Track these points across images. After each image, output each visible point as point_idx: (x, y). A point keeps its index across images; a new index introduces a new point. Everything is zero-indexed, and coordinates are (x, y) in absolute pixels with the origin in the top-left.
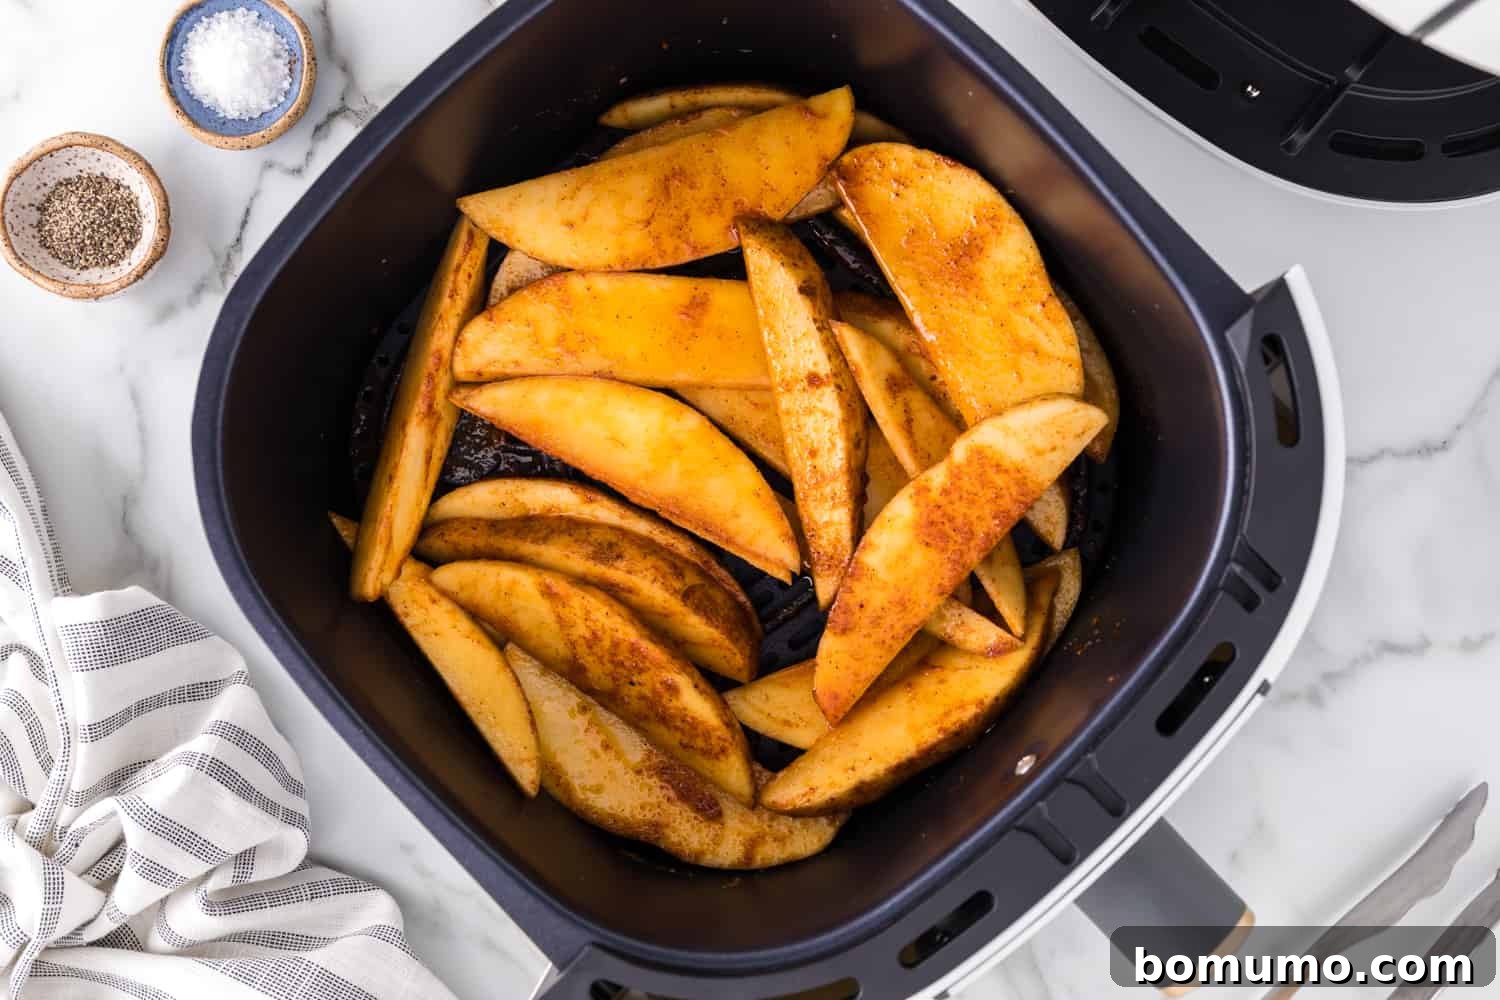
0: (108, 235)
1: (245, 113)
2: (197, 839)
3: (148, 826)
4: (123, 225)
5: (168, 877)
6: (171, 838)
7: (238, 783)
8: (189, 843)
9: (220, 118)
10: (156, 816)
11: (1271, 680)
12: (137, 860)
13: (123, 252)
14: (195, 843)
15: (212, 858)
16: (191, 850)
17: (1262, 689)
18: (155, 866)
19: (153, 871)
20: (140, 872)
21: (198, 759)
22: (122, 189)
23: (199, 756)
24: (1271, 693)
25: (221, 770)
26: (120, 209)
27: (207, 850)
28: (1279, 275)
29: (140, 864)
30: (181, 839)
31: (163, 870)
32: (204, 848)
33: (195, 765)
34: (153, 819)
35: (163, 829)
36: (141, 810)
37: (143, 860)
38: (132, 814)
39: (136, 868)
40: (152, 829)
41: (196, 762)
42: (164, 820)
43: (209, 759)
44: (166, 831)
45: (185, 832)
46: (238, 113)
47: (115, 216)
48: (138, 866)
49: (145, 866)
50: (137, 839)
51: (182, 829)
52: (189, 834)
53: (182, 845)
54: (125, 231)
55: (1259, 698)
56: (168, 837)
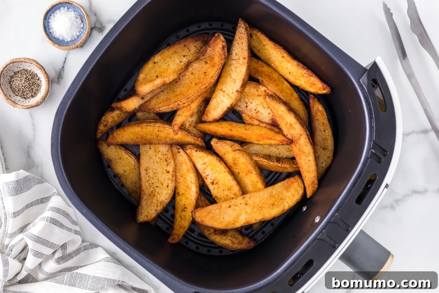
0: (28, 91)
1: (73, 38)
2: (50, 243)
3: (34, 240)
4: (33, 91)
5: (42, 255)
6: (42, 243)
7: (59, 224)
8: (47, 244)
9: (66, 42)
10: (36, 237)
11: (389, 183)
12: (32, 251)
13: (29, 97)
14: (49, 244)
15: (55, 248)
16: (48, 246)
17: (386, 186)
18: (38, 253)
19: (37, 254)
20: (33, 255)
21: (46, 218)
22: (39, 81)
23: (46, 217)
24: (389, 187)
25: (53, 221)
26: (35, 86)
27: (53, 246)
28: (373, 60)
29: (33, 252)
30: (45, 243)
31: (40, 254)
32: (52, 245)
33: (46, 220)
34: (35, 238)
35: (39, 241)
36: (31, 236)
37: (34, 251)
38: (28, 237)
39: (32, 254)
40: (35, 241)
41: (46, 219)
42: (38, 238)
43: (49, 218)
44: (40, 241)
45: (46, 241)
46: (71, 39)
47: (33, 87)
48: (33, 253)
49: (35, 253)
50: (31, 244)
51: (44, 240)
52: (47, 241)
53: (45, 245)
54: (33, 92)
55: (386, 189)
56: (40, 243)
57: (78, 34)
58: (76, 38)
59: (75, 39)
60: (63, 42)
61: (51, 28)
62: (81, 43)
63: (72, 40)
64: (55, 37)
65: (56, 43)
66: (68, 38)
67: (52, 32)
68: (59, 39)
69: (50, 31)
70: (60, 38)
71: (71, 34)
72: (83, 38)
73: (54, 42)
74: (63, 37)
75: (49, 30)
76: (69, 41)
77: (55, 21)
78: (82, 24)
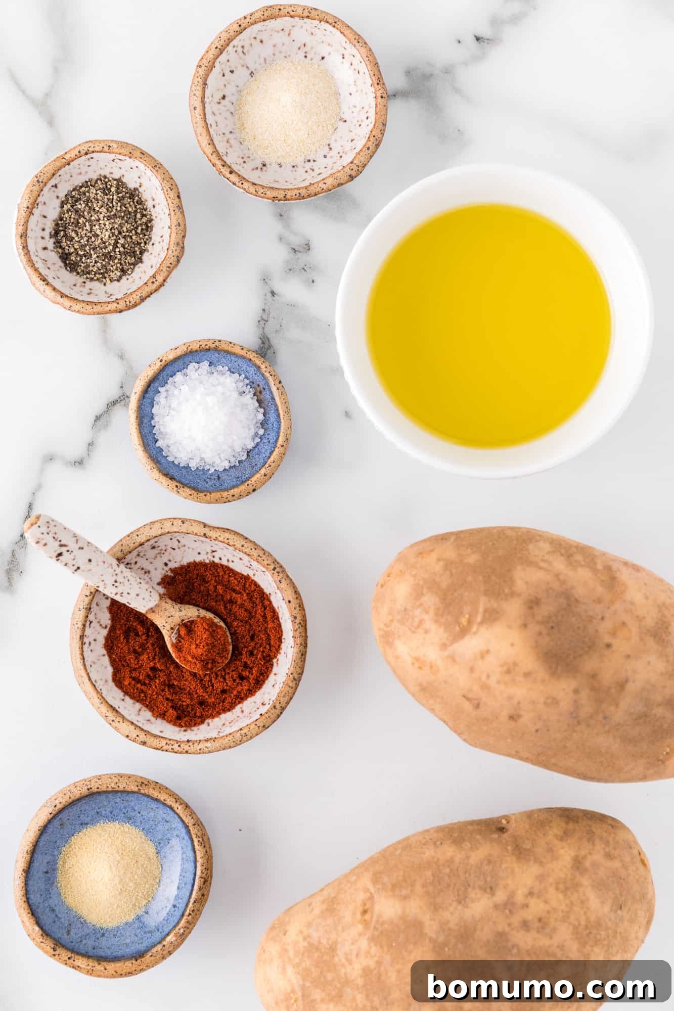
9: (212, 475)
46: (227, 463)
57: (250, 445)
58: (244, 459)
59: (240, 462)
60: (204, 477)
61: (161, 433)
62: (265, 475)
63: (231, 467)
64: (176, 463)
65: (184, 485)
66: (218, 461)
67: (165, 446)
68: (187, 468)
69: (157, 445)
70: (193, 465)
71: (229, 447)
72: (272, 459)
73: (179, 482)
74: (202, 459)
75: (156, 441)
76: (221, 470)
77: (174, 409)
78: (259, 410)
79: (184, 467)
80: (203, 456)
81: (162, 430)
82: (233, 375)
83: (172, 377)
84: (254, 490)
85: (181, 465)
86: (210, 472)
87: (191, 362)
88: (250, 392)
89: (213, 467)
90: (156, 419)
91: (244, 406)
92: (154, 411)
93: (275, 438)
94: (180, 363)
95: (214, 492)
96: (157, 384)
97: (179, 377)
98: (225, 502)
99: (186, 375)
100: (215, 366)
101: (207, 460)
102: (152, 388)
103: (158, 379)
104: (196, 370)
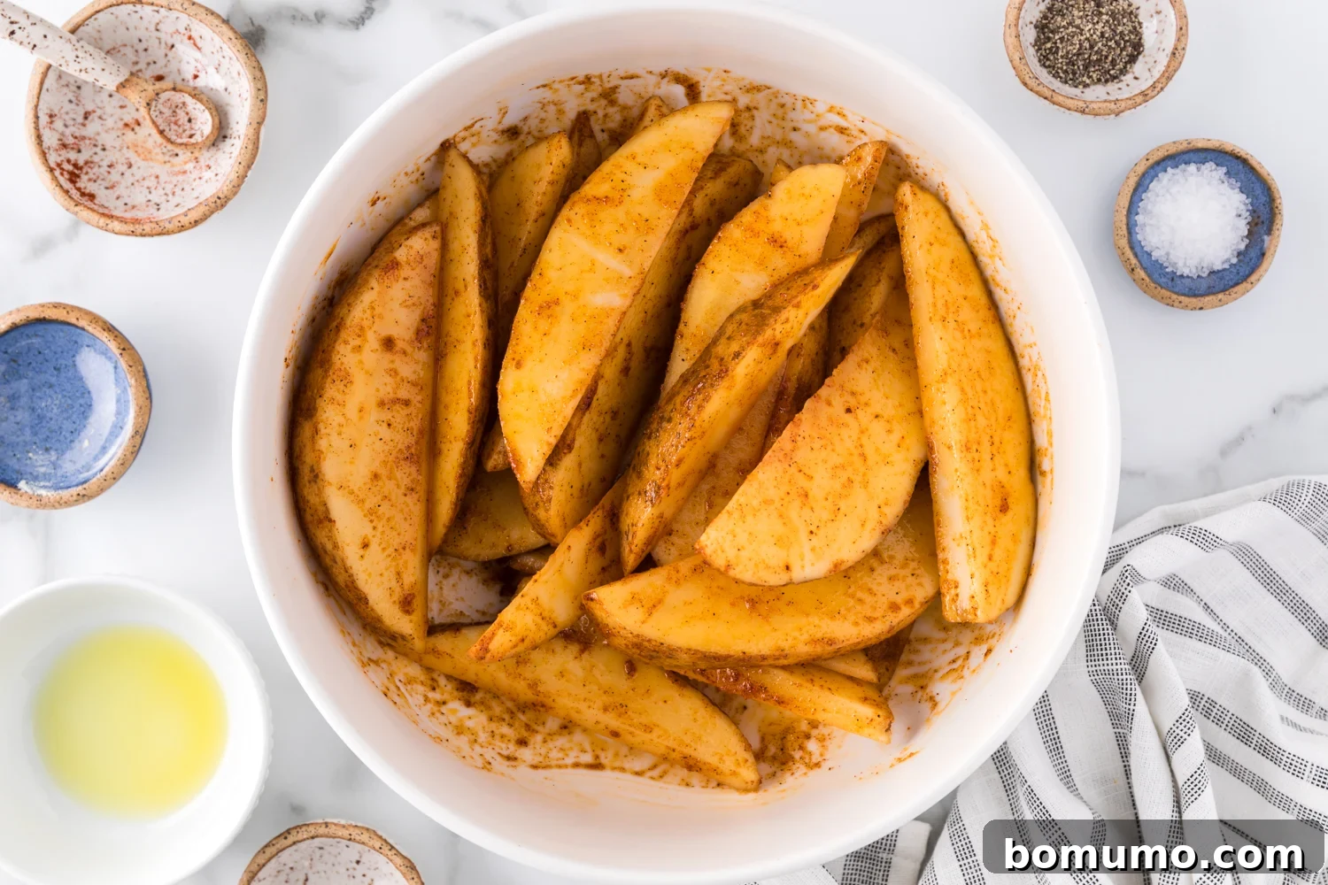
57: (1218, 267)
58: (1204, 276)
59: (1199, 276)
60: (1161, 271)
61: (1143, 210)
63: (1188, 277)
66: (1180, 264)
67: (1140, 222)
68: (1149, 254)
70: (1155, 255)
71: (1199, 258)
74: (1168, 254)
76: (1178, 274)
77: (1171, 194)
78: (1245, 239)
79: (1146, 252)
80: (1171, 251)
81: (1149, 207)
82: (1241, 194)
83: (1186, 164)
84: (1201, 308)
85: (1145, 249)
86: (1167, 270)
87: (1211, 160)
88: (1246, 218)
89: (1173, 266)
90: (1149, 194)
91: (1235, 228)
92: (1151, 186)
93: (1247, 272)
94: (1202, 155)
95: (1165, 288)
96: (1169, 163)
97: (1192, 168)
98: (1168, 305)
99: (1198, 169)
100: (1230, 177)
101: (1171, 257)
102: (1163, 164)
103: (1175, 158)
104: (1211, 171)
